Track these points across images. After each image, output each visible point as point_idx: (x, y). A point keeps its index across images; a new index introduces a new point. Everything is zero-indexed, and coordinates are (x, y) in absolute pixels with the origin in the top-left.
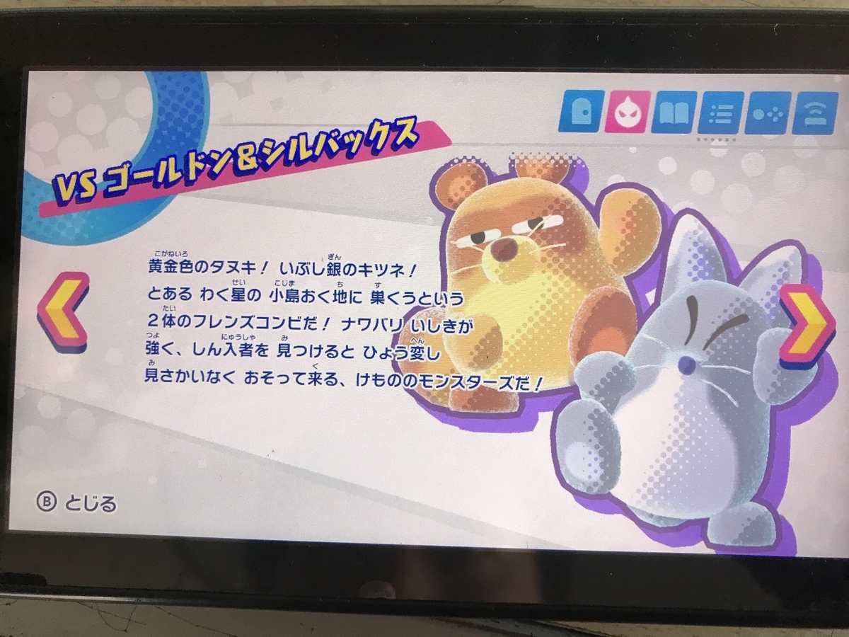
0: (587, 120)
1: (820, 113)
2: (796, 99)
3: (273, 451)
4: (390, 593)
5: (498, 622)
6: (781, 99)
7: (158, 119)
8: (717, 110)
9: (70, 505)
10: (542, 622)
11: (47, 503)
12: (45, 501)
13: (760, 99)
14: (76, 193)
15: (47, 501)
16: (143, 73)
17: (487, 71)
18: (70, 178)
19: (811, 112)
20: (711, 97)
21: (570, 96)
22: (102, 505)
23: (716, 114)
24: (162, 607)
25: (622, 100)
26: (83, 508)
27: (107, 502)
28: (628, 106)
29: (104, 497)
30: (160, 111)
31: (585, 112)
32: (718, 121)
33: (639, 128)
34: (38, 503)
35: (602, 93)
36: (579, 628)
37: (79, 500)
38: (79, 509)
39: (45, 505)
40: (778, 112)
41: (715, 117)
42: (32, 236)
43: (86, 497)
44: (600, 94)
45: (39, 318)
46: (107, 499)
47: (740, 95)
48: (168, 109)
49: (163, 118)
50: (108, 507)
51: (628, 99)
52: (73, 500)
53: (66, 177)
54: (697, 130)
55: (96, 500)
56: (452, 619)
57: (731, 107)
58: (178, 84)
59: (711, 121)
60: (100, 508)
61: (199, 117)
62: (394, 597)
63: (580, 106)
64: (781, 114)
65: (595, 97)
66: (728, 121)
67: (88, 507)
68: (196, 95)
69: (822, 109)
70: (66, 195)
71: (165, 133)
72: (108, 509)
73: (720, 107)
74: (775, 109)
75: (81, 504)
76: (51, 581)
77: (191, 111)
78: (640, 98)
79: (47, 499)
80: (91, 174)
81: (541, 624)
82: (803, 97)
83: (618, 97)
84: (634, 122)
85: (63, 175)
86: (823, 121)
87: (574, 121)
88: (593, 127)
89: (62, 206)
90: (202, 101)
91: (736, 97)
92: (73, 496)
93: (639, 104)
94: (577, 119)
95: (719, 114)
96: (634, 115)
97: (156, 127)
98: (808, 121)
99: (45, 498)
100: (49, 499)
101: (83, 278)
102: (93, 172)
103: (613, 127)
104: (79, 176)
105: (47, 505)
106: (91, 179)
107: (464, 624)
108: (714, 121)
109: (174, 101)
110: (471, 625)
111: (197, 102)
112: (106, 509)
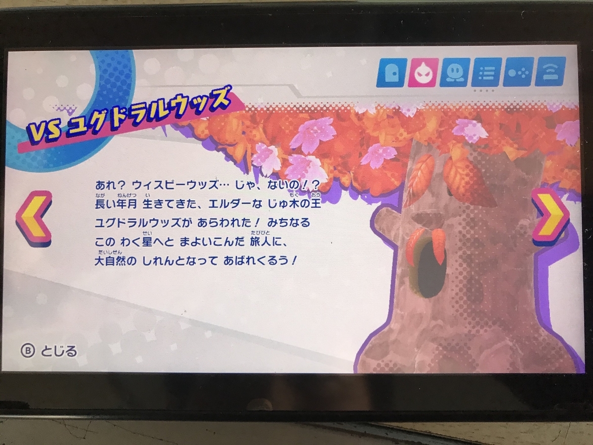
0: (396, 79)
1: (553, 71)
2: (537, 62)
3: (185, 311)
4: (269, 406)
5: (342, 424)
6: (526, 62)
7: (100, 84)
8: (484, 71)
9: (44, 353)
10: (373, 423)
11: (28, 352)
12: (27, 350)
13: (513, 63)
14: (45, 135)
15: (28, 350)
16: (88, 52)
17: (327, 46)
18: (40, 125)
19: (548, 71)
20: (480, 62)
21: (384, 63)
22: (67, 352)
23: (483, 73)
24: (110, 421)
25: (420, 65)
26: (53, 355)
27: (70, 350)
28: (423, 69)
29: (68, 347)
30: (101, 78)
31: (395, 74)
32: (485, 78)
33: (431, 84)
34: (22, 352)
35: (405, 60)
36: (398, 427)
37: (50, 349)
38: (51, 355)
39: (27, 353)
40: (525, 71)
41: (483, 76)
42: (14, 166)
43: (55, 347)
44: (404, 61)
45: (17, 223)
46: (70, 348)
47: (500, 60)
48: (106, 76)
49: (103, 83)
50: (72, 354)
51: (423, 64)
52: (46, 349)
53: (37, 125)
54: (471, 84)
55: (62, 349)
56: (311, 423)
57: (493, 68)
58: (113, 59)
59: (480, 78)
60: (65, 354)
61: (128, 82)
62: (271, 409)
63: (391, 69)
64: (527, 73)
65: (401, 63)
66: (492, 78)
67: (57, 354)
68: (125, 66)
69: (554, 68)
70: (37, 137)
71: (105, 93)
72: (71, 355)
73: (486, 68)
74: (523, 69)
75: (52, 352)
76: (32, 406)
77: (123, 78)
78: (432, 63)
79: (28, 349)
80: (57, 122)
81: (371, 424)
82: (542, 60)
83: (416, 63)
84: (427, 80)
85: (35, 124)
86: (555, 77)
87: (387, 80)
88: (400, 84)
89: (34, 145)
90: (130, 71)
91: (497, 62)
92: (46, 347)
93: (431, 67)
94: (389, 78)
95: (486, 73)
96: (427, 75)
97: (98, 89)
98: (546, 77)
99: (27, 348)
100: (30, 349)
101: (48, 194)
102: (59, 121)
103: (413, 83)
104: (47, 123)
105: (29, 353)
106: (57, 126)
107: (319, 426)
108: (482, 78)
109: (110, 70)
110: (325, 428)
111: (126, 71)
112: (70, 354)
